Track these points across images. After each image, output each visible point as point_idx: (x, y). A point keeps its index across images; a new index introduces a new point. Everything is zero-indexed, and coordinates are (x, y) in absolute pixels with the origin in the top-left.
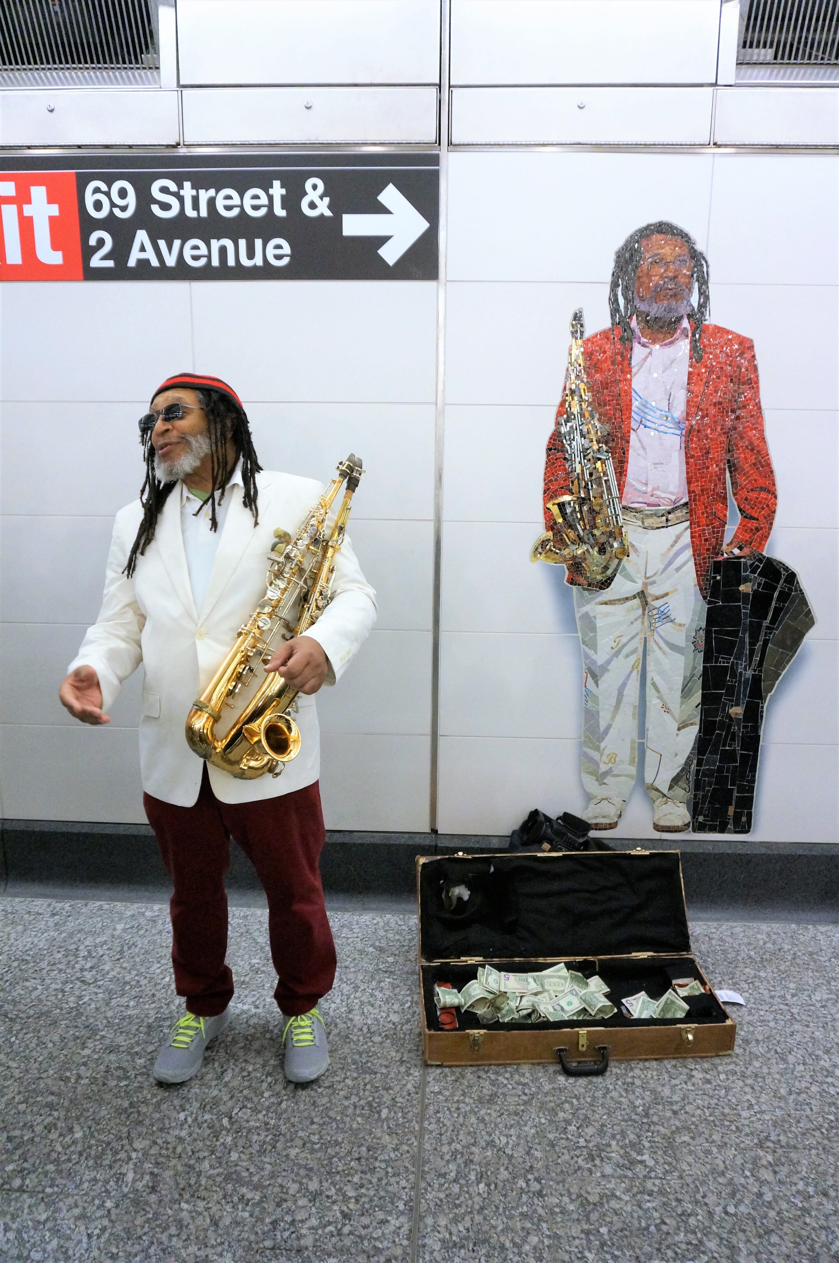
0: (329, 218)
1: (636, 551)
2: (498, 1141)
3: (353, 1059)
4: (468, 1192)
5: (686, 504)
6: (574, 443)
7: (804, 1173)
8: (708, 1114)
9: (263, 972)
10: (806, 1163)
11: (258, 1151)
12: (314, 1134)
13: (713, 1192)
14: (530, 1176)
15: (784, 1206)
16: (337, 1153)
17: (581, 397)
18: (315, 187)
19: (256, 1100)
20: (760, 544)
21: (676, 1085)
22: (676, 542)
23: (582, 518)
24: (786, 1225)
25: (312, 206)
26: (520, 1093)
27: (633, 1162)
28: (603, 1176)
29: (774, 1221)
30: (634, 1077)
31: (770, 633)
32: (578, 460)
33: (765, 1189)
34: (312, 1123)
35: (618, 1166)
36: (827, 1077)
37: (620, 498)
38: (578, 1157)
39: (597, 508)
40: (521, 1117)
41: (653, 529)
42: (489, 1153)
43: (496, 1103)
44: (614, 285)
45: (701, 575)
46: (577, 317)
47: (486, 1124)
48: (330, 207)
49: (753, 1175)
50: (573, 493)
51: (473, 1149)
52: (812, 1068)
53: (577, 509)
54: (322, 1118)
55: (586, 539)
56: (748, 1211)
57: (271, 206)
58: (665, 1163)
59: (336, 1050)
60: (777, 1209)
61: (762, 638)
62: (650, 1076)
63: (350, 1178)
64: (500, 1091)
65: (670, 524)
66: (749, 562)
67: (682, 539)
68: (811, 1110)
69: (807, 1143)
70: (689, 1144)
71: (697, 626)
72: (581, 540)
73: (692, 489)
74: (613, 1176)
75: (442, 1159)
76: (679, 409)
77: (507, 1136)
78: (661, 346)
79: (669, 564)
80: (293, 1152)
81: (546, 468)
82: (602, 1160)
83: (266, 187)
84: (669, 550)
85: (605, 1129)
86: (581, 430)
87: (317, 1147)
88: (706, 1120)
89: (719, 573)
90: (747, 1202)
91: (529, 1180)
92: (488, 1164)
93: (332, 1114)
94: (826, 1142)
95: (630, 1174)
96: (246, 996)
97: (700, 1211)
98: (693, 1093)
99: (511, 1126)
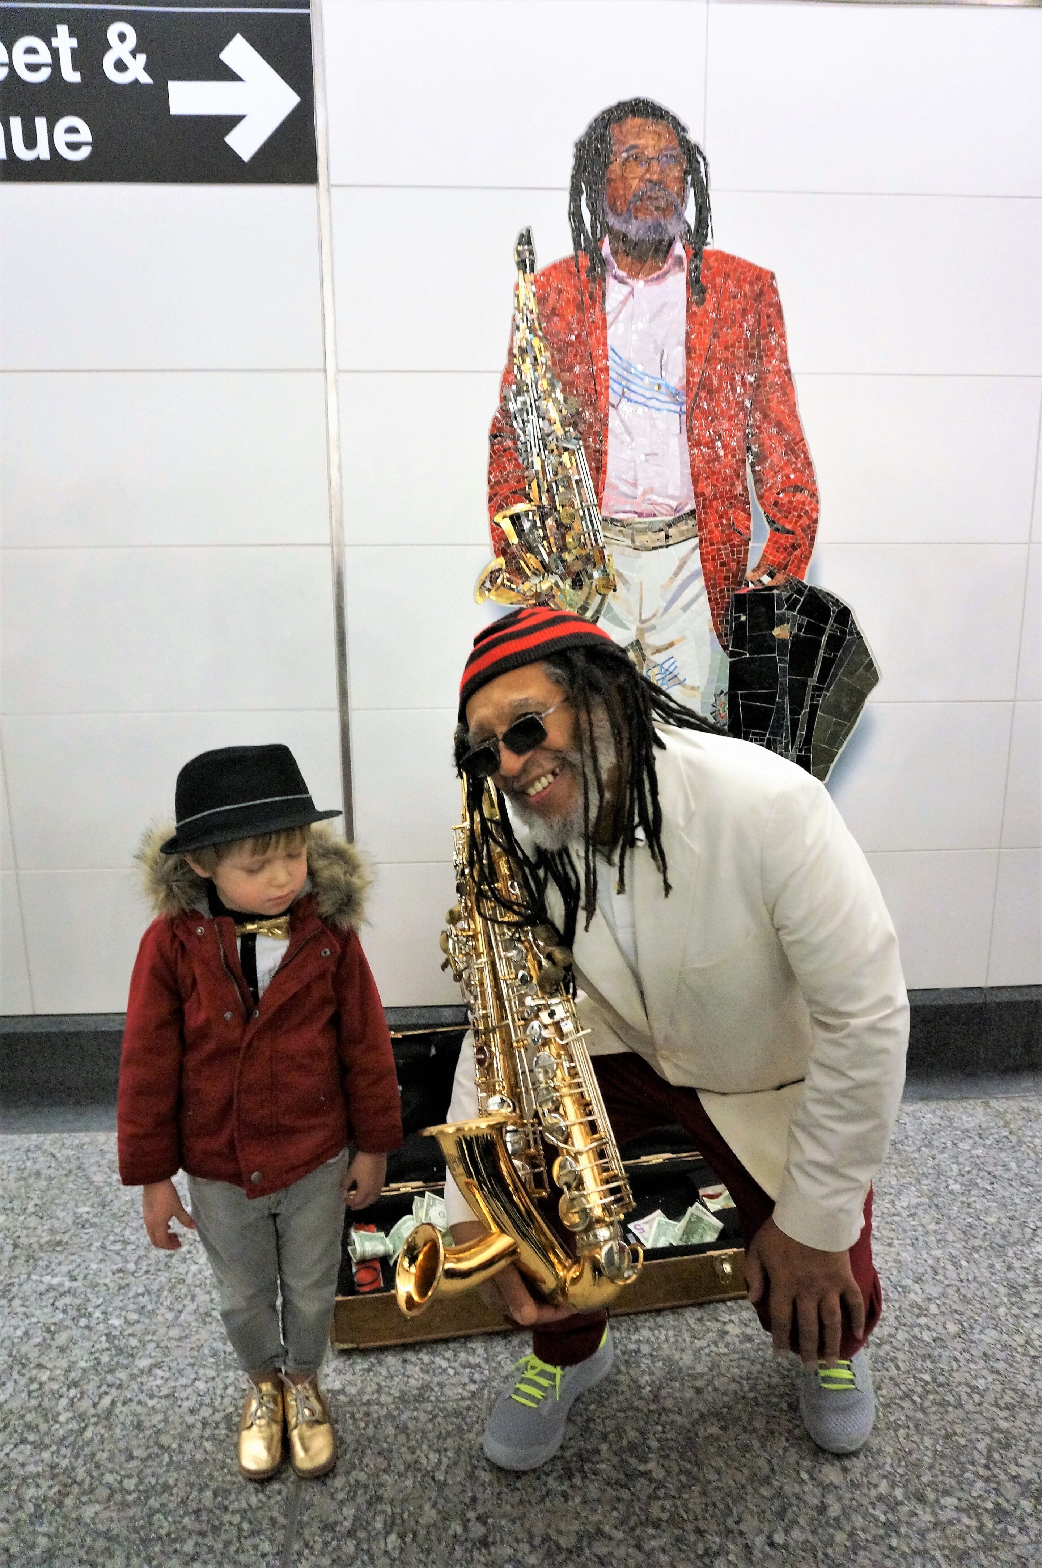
0: (146, 86)
1: (625, 582)
2: (425, 1462)
3: (212, 1349)
4: (368, 1552)
5: (692, 513)
6: (529, 426)
7: (888, 1467)
8: (746, 1389)
9: (93, 1225)
10: (891, 1450)
11: (30, 1516)
12: (129, 1476)
13: (752, 1513)
14: (471, 1515)
15: (859, 1521)
16: (163, 1505)
17: (535, 359)
18: (122, 37)
19: (43, 1427)
20: (799, 568)
21: (702, 1348)
22: (680, 568)
23: (546, 537)
24: (861, 1553)
25: (120, 66)
26: (466, 1380)
27: (633, 1476)
28: (585, 1502)
29: (843, 1550)
30: (639, 1341)
31: (819, 696)
32: (535, 450)
33: (830, 1499)
34: (131, 1457)
35: (609, 1484)
36: (918, 1316)
37: (600, 505)
38: (547, 1474)
39: (566, 521)
40: (463, 1419)
41: (647, 549)
42: (409, 1483)
43: (428, 1400)
44: (575, 193)
45: (719, 615)
46: (526, 239)
47: (408, 1435)
48: (147, 69)
49: (812, 1478)
50: (531, 501)
51: (385, 1477)
52: (897, 1305)
53: (539, 524)
54: (148, 1447)
55: (553, 566)
56: (804, 1536)
57: (56, 65)
58: (681, 1472)
59: (186, 1337)
60: (848, 1528)
61: (808, 703)
62: (663, 1337)
63: (178, 1546)
64: (436, 1380)
65: (671, 542)
66: (785, 594)
67: (689, 563)
68: (898, 1368)
69: (892, 1419)
70: (717, 1439)
71: (716, 689)
72: (547, 569)
73: (699, 491)
74: (599, 1500)
75: (333, 1498)
76: (676, 376)
77: (439, 1451)
78: (646, 282)
79: (673, 601)
80: (89, 1512)
81: (491, 464)
82: (585, 1477)
83: (47, 35)
84: (672, 580)
85: (592, 1425)
86: (537, 408)
87: (130, 1498)
88: (744, 1398)
89: (744, 612)
90: (802, 1522)
91: (468, 1520)
92: (405, 1500)
93: (165, 1440)
94: (920, 1415)
95: (625, 1494)
96: (60, 1264)
97: (732, 1546)
98: (725, 1358)
99: (449, 1434)
